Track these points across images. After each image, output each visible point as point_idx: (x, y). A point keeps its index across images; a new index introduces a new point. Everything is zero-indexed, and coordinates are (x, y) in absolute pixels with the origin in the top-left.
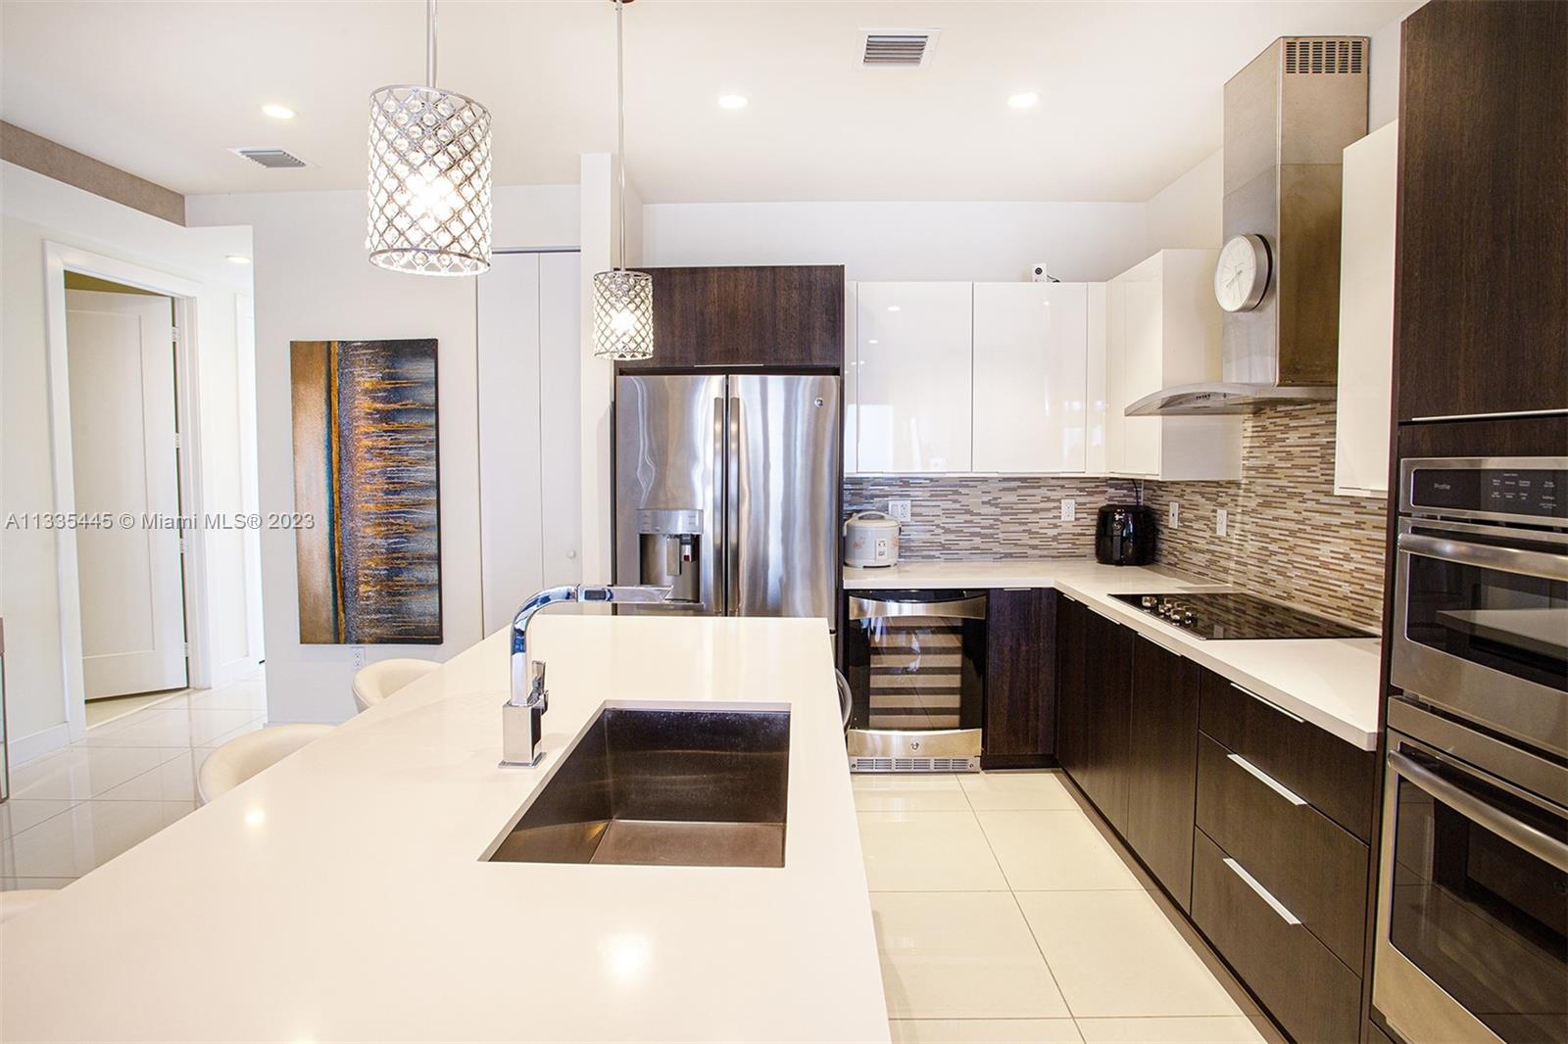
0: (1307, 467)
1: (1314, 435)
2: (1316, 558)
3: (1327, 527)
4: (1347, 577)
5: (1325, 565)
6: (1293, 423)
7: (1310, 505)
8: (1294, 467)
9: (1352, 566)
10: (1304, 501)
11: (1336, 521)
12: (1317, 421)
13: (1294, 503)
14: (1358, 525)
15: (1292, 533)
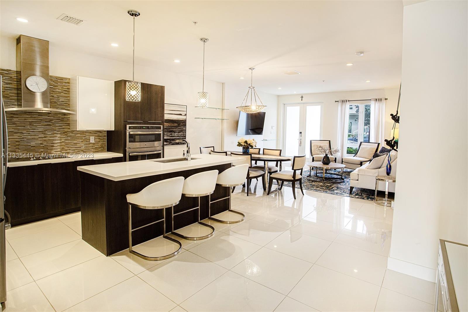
0: (24, 126)
1: (26, 119)
2: (30, 146)
3: (34, 139)
4: (43, 148)
5: (32, 147)
6: (14, 116)
7: (25, 134)
8: (16, 126)
9: (44, 145)
10: (23, 134)
11: (38, 137)
12: (27, 116)
13: (19, 134)
14: (45, 137)
15: (17, 141)
